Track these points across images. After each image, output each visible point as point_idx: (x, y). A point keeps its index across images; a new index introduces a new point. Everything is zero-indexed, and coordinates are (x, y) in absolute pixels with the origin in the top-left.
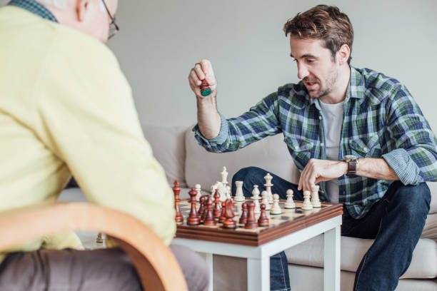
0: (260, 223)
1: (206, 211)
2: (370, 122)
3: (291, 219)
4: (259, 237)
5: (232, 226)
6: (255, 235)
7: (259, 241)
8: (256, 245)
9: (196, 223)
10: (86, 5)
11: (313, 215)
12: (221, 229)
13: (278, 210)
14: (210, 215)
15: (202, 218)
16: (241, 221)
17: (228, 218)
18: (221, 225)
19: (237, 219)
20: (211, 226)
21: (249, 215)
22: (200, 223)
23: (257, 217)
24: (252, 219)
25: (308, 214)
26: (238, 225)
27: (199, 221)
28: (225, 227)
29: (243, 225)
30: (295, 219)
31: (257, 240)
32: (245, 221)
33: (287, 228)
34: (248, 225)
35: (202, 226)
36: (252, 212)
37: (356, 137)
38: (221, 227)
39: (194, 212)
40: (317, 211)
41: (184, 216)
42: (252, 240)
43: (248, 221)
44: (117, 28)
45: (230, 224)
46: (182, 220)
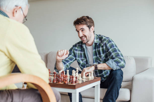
0: (76, 82)
1: (59, 79)
2: (101, 51)
3: (84, 81)
4: (76, 86)
5: (67, 83)
6: (75, 86)
7: (76, 88)
8: (75, 89)
9: (55, 82)
10: (16, 11)
11: (91, 80)
12: (64, 84)
13: (81, 79)
14: (60, 80)
15: (57, 81)
16: (70, 82)
17: (66, 81)
18: (64, 83)
19: (68, 81)
20: (60, 83)
21: (72, 80)
22: (57, 82)
23: (75, 81)
24: (73, 81)
25: (90, 80)
26: (69, 83)
27: (56, 82)
28: (65, 83)
29: (70, 83)
30: (86, 81)
31: (75, 87)
32: (71, 81)
33: (83, 84)
34: (72, 83)
35: (57, 83)
36: (73, 79)
37: (98, 56)
38: (63, 83)
39: (55, 79)
40: (93, 79)
41: (52, 81)
42: (74, 87)
43: (72, 82)
44: (26, 20)
45: (66, 83)
46: (51, 82)
